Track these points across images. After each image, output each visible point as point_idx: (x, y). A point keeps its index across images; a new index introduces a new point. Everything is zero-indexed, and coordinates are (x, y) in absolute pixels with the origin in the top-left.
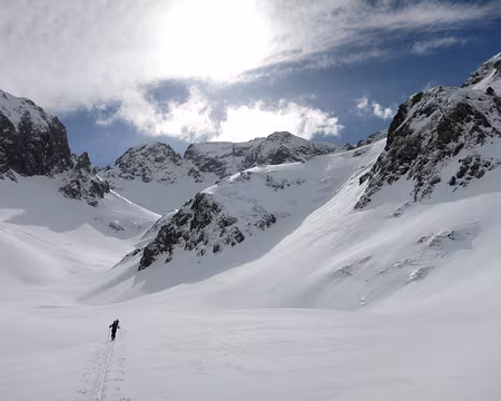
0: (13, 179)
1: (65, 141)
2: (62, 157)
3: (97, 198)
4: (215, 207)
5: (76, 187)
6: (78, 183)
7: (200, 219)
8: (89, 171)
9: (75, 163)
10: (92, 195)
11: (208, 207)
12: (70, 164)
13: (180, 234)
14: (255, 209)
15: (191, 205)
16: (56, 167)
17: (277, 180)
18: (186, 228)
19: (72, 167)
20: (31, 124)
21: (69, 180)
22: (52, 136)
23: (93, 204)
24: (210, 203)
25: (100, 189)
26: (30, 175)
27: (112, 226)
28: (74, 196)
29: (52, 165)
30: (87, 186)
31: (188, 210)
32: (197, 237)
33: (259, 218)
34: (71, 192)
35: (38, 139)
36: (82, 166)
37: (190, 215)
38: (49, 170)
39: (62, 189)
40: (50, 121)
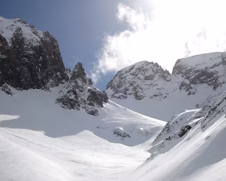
0: (8, 93)
1: (57, 55)
2: (56, 71)
3: (96, 107)
5: (73, 97)
6: (75, 93)
8: (84, 81)
9: (70, 76)
10: (90, 104)
12: (64, 77)
16: (51, 81)
19: (67, 79)
20: (23, 39)
21: (65, 91)
22: (45, 50)
23: (93, 113)
25: (98, 98)
26: (26, 88)
27: (117, 133)
28: (72, 107)
29: (48, 76)
30: (85, 95)
34: (69, 103)
35: (31, 52)
36: (78, 76)
38: (44, 84)
39: (59, 100)
40: (42, 36)
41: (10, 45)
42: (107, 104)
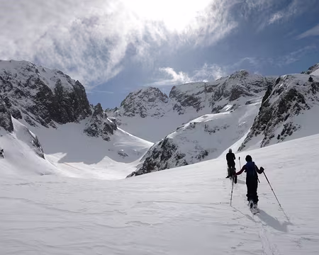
0: (54, 127)
1: (85, 96)
2: (83, 109)
3: (109, 135)
4: (174, 147)
5: (94, 128)
6: (96, 126)
7: (166, 155)
8: (102, 116)
9: (93, 111)
10: (106, 133)
11: (170, 147)
12: (89, 112)
13: (155, 164)
14: (196, 148)
15: (161, 146)
16: (80, 116)
17: (211, 128)
18: (158, 160)
19: (91, 114)
20: (62, 87)
21: (89, 124)
22: (76, 95)
23: (107, 139)
24: (171, 145)
25: (111, 128)
26: (65, 123)
27: (120, 154)
28: (94, 135)
29: (78, 114)
30: (102, 127)
31: (159, 149)
32: (164, 165)
33: (198, 153)
34: (92, 132)
35: (68, 98)
36: (98, 113)
37: (160, 152)
38: (76, 118)
39: (86, 131)
40: (74, 84)
41: (54, 94)
42: (117, 132)
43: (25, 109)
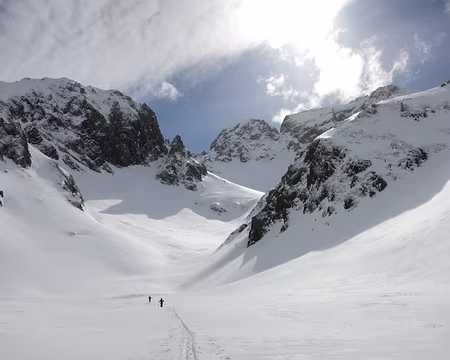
0: (109, 172)
1: (156, 127)
2: (154, 144)
3: (195, 181)
4: (336, 153)
5: (172, 172)
6: (174, 168)
7: (319, 171)
8: (183, 154)
9: (169, 148)
10: (189, 179)
11: (327, 154)
12: (164, 150)
13: (294, 195)
14: (394, 146)
15: (303, 158)
16: (150, 155)
17: (416, 108)
18: (302, 186)
19: (166, 153)
20: (121, 114)
21: (164, 166)
22: (143, 124)
23: (192, 188)
24: (329, 148)
25: (197, 172)
26: (126, 165)
27: (215, 209)
28: (171, 182)
29: (145, 152)
30: (183, 170)
31: (301, 163)
32: (318, 193)
33: (403, 156)
34: (168, 178)
35: (129, 128)
36: (177, 150)
37: (303, 170)
38: (143, 159)
39: (159, 176)
40: (139, 108)
41: (108, 122)
43: (63, 146)
